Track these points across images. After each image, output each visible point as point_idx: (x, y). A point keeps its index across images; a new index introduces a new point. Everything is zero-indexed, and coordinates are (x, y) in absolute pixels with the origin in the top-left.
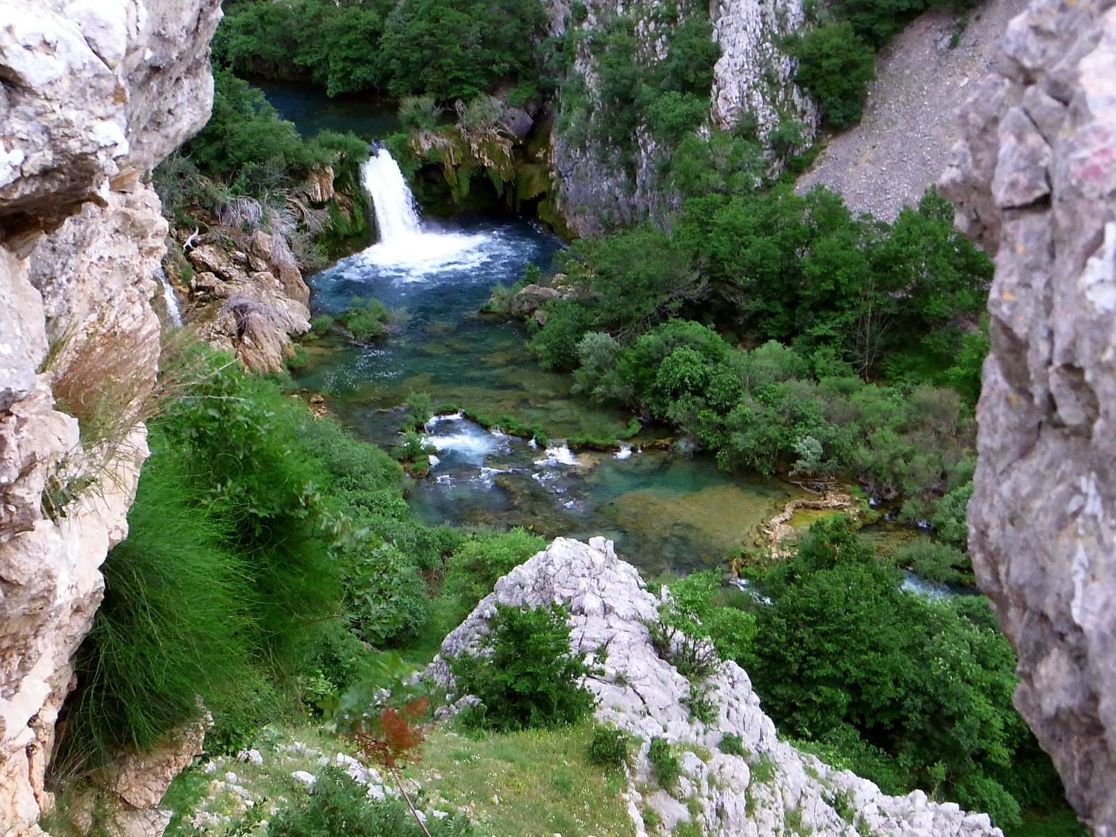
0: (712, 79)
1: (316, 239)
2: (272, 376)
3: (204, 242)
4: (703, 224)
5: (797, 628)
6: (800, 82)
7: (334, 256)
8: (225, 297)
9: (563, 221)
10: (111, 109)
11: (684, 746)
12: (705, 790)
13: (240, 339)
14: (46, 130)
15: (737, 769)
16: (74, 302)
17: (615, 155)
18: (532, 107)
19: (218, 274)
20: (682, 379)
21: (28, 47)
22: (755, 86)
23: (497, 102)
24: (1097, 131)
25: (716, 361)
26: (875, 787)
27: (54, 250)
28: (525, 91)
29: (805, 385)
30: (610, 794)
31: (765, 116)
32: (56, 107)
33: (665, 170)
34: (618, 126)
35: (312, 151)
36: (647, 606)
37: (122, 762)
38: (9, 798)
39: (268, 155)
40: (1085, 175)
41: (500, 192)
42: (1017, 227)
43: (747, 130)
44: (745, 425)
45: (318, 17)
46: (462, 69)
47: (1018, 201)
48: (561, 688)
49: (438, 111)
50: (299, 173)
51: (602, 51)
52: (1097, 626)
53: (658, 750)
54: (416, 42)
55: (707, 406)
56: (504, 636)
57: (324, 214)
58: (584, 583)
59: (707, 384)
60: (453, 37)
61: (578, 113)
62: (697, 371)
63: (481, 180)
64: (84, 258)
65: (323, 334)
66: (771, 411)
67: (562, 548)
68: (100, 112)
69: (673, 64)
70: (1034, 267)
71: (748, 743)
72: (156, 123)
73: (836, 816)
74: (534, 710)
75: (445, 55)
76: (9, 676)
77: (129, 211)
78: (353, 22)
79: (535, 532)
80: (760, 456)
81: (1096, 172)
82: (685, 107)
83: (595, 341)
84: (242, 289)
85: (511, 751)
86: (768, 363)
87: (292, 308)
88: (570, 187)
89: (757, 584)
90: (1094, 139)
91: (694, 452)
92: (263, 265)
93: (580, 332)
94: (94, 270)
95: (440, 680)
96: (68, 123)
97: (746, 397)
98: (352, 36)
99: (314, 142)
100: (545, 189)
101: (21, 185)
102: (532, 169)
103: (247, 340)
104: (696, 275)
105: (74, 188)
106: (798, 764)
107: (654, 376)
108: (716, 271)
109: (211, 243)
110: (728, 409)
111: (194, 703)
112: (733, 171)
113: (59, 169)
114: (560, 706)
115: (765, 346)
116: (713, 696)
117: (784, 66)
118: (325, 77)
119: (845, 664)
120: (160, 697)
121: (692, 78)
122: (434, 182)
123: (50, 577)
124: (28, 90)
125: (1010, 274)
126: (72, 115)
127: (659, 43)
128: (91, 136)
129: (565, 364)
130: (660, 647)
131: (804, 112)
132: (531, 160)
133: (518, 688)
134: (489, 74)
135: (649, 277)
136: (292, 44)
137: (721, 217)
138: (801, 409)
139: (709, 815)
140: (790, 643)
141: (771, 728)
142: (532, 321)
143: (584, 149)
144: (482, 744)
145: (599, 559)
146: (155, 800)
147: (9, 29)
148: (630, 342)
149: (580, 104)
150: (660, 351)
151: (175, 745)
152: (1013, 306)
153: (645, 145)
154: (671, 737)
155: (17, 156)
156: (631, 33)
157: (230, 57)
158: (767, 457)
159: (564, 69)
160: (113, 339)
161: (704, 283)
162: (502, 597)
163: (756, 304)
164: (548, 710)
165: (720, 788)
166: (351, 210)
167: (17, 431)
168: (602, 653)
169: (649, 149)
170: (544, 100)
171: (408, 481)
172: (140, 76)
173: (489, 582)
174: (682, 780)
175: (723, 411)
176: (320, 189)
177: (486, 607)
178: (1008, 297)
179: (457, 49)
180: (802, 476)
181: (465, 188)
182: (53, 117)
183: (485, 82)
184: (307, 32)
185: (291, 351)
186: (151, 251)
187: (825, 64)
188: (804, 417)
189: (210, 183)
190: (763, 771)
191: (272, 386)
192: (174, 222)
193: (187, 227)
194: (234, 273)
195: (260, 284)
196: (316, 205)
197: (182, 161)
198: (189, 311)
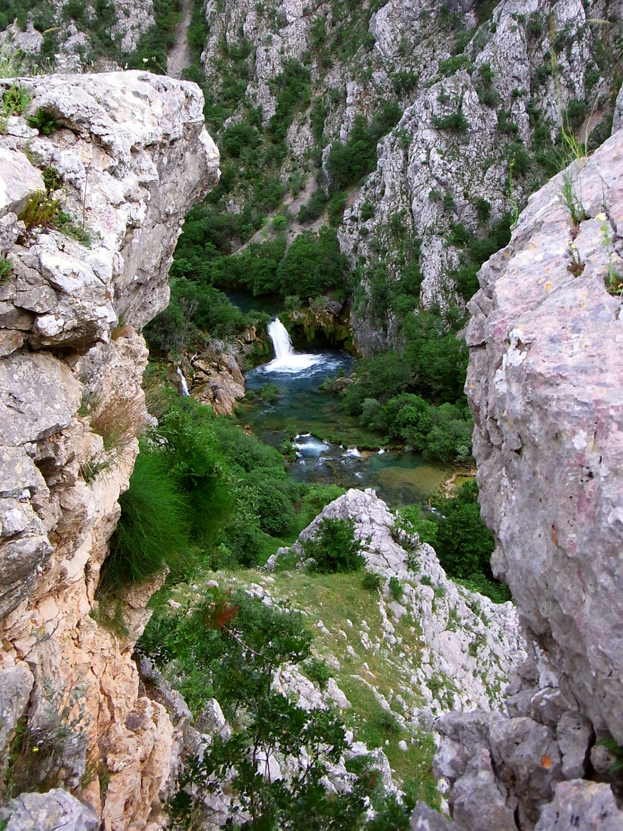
0: (420, 289)
1: (248, 357)
2: (228, 416)
3: (199, 359)
4: (417, 351)
5: (457, 529)
6: (458, 290)
7: (255, 365)
8: (208, 382)
9: (356, 350)
10: (104, 302)
11: (405, 581)
12: (414, 601)
13: (215, 401)
14: (74, 311)
15: (428, 591)
16: (104, 385)
17: (378, 321)
18: (342, 301)
19: (205, 373)
20: (407, 419)
21: (65, 275)
22: (439, 292)
23: (327, 298)
24: (500, 313)
25: (422, 411)
26: (489, 600)
27: (93, 362)
28: (339, 293)
29: (461, 422)
30: (372, 602)
31: (443, 305)
32: (79, 301)
33: (400, 328)
34: (379, 309)
35: (247, 319)
36: (389, 519)
37: (129, 588)
38: (76, 603)
39: (227, 320)
40: (495, 332)
41: (328, 337)
42: (474, 355)
43: (435, 311)
44: (435, 439)
45: (249, 262)
46: (312, 284)
47: (475, 344)
48: (351, 555)
49: (301, 302)
50: (241, 329)
51: (372, 276)
52: (505, 537)
53: (394, 583)
54: (292, 272)
55: (419, 431)
56: (326, 532)
57: (251, 346)
58: (362, 509)
59: (418, 421)
60: (307, 271)
61: (362, 303)
62: (414, 415)
63: (320, 332)
64: (108, 366)
65: (249, 398)
66: (446, 434)
67: (352, 493)
68: (99, 303)
69: (403, 282)
70: (481, 374)
71: (433, 580)
72: (144, 307)
73: (471, 612)
74: (339, 565)
75: (305, 278)
76: (69, 550)
77: (129, 345)
78: (264, 264)
79: (341, 486)
80: (441, 453)
81: (499, 330)
82: (408, 301)
83: (370, 402)
84: (215, 379)
85: (327, 583)
86: (445, 412)
87: (237, 387)
88: (358, 335)
89: (439, 509)
90: (499, 316)
91: (413, 451)
92: (225, 369)
93: (362, 398)
94: (113, 371)
95: (298, 551)
96: (84, 308)
97: (435, 427)
98: (264, 270)
99: (247, 315)
100: (347, 335)
101: (64, 335)
102: (342, 327)
103: (217, 401)
104: (413, 374)
105: (89, 336)
106: (455, 590)
107: (395, 417)
108: (422, 373)
109: (202, 359)
110: (427, 433)
111: (160, 562)
112: (429, 329)
113: (81, 328)
114: (350, 564)
115: (444, 405)
116: (418, 559)
117: (451, 283)
118: (252, 287)
119: (478, 545)
120: (145, 560)
121: (411, 288)
122: (299, 332)
123: (84, 507)
124: (66, 293)
125: (472, 377)
126: (86, 304)
127: (397, 273)
128: (95, 313)
129: (356, 412)
130: (395, 537)
131: (460, 303)
132: (341, 323)
133: (332, 555)
134: (323, 286)
135: (393, 375)
136: (238, 274)
137: (425, 348)
138: (459, 432)
139: (416, 611)
140: (453, 536)
141: (444, 574)
142: (341, 393)
143: (365, 319)
144: (316, 579)
145: (369, 498)
146: (143, 605)
147: (57, 267)
148: (385, 403)
149: (363, 300)
150: (398, 406)
151: (152, 581)
152: (474, 391)
153: (391, 317)
154: (399, 577)
155: (61, 322)
156: (385, 268)
157: (212, 279)
158: (445, 454)
159: (356, 284)
160: (123, 402)
161: (417, 377)
162: (326, 515)
163: (439, 387)
164: (346, 565)
165: (421, 600)
166: (263, 345)
167: (65, 442)
168: (369, 540)
169: (393, 319)
170: (347, 297)
171: (287, 464)
172: (133, 287)
173: (320, 508)
174: (404, 596)
175: (425, 433)
176: (250, 335)
177: (319, 519)
178: (471, 386)
179: (310, 276)
180: (460, 462)
181: (313, 335)
182: (77, 305)
183: (321, 290)
184: (244, 269)
185: (236, 406)
186: (140, 363)
187: (469, 283)
188: (460, 436)
189: (202, 333)
190: (440, 592)
191: (227, 421)
192: (186, 350)
193: (192, 352)
194: (212, 372)
195: (223, 377)
196: (248, 343)
197: (190, 323)
198: (192, 388)
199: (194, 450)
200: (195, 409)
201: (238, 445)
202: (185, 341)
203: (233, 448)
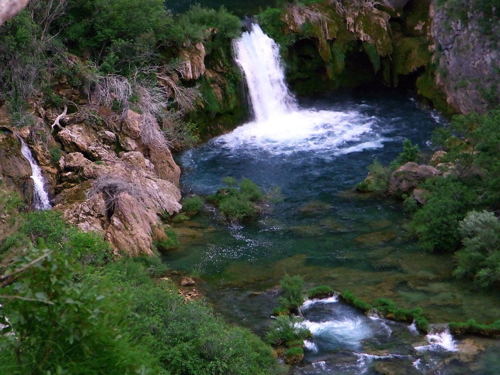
1: (186, 117)
2: (142, 258)
3: (72, 122)
8: (94, 177)
9: (443, 96)
13: (110, 221)
19: (88, 155)
39: (138, 31)
41: (377, 67)
50: (169, 50)
57: (195, 92)
63: (357, 55)
83: (479, 220)
84: (111, 170)
87: (162, 188)
88: (450, 60)
92: (133, 144)
93: (461, 211)
99: (185, 19)
100: (424, 62)
102: (409, 42)
103: (116, 221)
109: (80, 123)
129: (446, 244)
132: (409, 33)
142: (410, 200)
143: (465, 20)
166: (224, 90)
176: (191, 65)
181: (340, 64)
185: (161, 232)
189: (78, 61)
191: (141, 267)
192: (41, 101)
193: (56, 106)
194: (103, 152)
195: (130, 165)
196: (187, 83)
197: (50, 38)
198: (57, 192)
199: (87, 338)
200: (64, 240)
201: (166, 324)
202: (38, 80)
203: (155, 332)
